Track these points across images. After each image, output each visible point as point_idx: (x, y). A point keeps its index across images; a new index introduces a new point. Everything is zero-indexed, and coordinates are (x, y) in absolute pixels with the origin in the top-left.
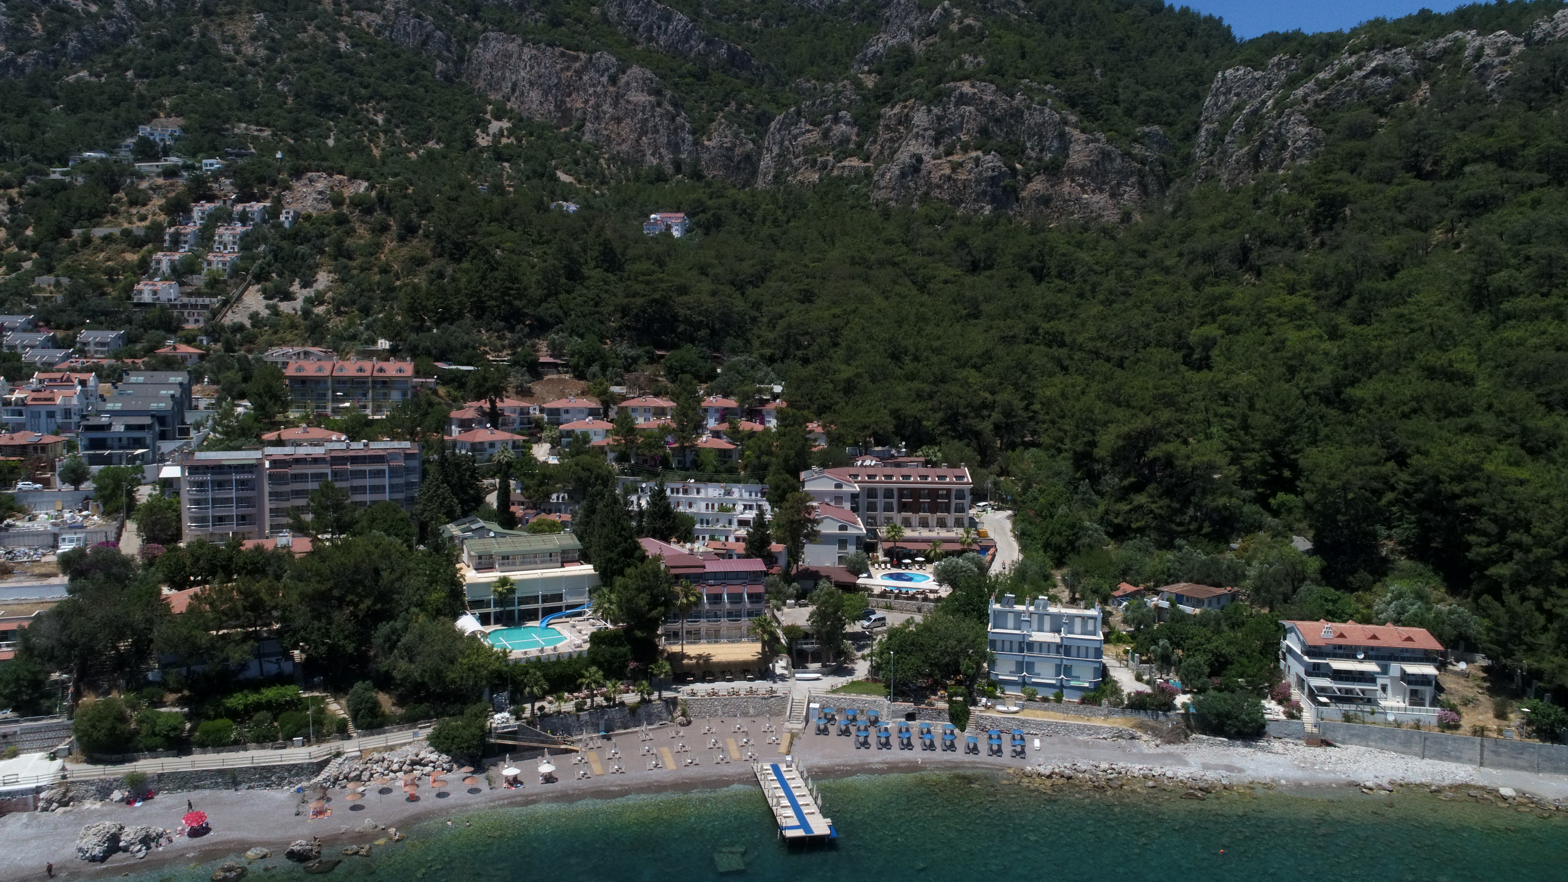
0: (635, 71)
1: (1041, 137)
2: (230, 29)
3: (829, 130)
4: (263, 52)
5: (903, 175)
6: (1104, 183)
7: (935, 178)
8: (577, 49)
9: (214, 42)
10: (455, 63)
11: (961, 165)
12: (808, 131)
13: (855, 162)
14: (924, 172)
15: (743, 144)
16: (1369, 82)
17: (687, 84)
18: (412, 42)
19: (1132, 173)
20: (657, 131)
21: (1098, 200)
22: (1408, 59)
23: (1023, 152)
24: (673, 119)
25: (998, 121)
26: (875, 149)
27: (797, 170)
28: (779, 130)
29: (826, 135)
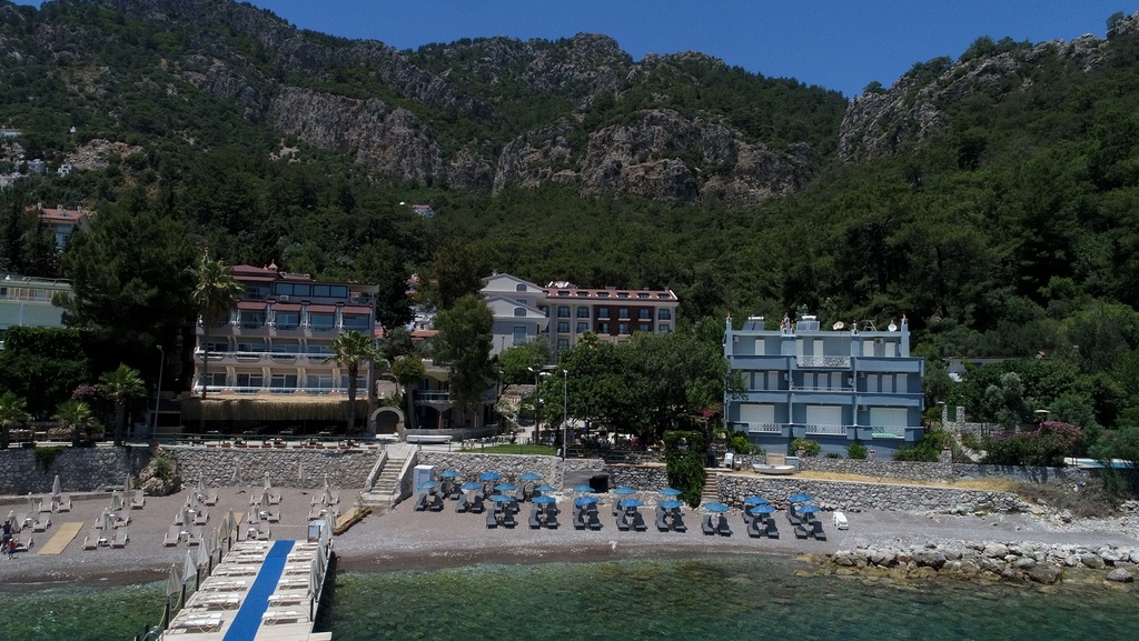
0: (400, 111)
1: (715, 147)
2: (78, 74)
3: (549, 150)
4: (102, 92)
5: (606, 175)
6: (766, 180)
7: (632, 179)
8: (356, 97)
9: (63, 83)
10: (261, 111)
11: (652, 168)
12: (533, 152)
13: (569, 173)
14: (623, 175)
15: (481, 166)
16: (982, 79)
17: (441, 125)
18: (226, 95)
19: (788, 172)
20: (415, 155)
21: (763, 193)
22: (1012, 61)
23: (701, 159)
24: (427, 146)
25: (680, 136)
26: (585, 163)
27: (522, 179)
28: (510, 152)
29: (546, 154)
